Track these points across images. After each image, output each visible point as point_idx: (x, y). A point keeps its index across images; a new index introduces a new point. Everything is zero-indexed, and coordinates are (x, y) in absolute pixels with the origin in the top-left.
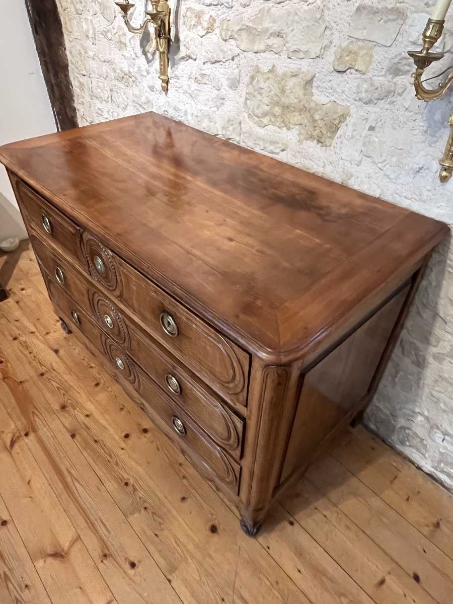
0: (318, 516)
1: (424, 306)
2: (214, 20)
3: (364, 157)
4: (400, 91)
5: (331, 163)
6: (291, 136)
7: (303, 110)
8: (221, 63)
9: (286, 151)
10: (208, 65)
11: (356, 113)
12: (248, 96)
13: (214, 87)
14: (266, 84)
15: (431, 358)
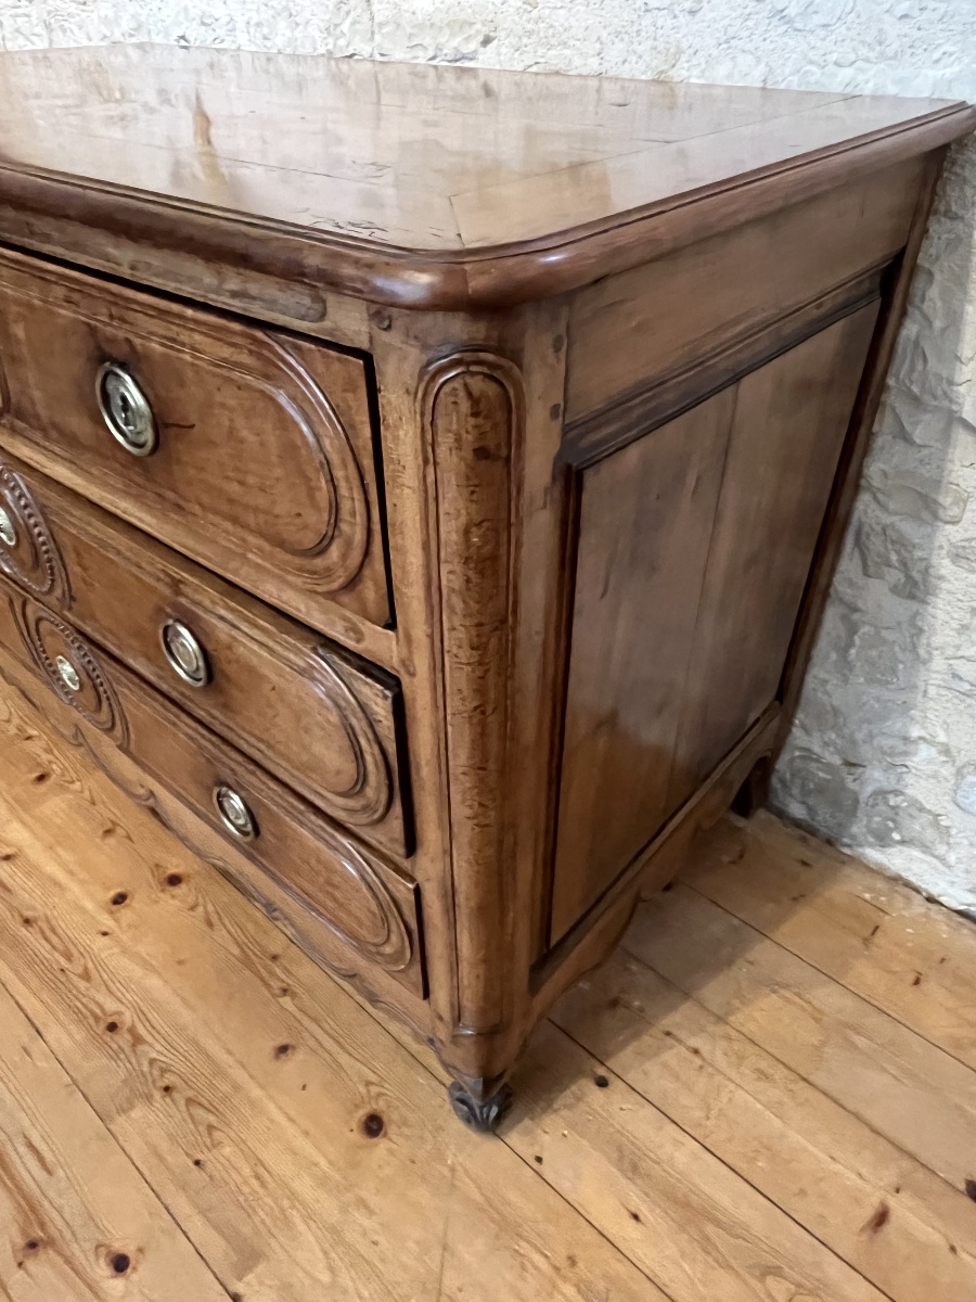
0: (673, 1056)
1: (916, 401)
5: (618, 34)
9: (495, 43)
15: (946, 562)
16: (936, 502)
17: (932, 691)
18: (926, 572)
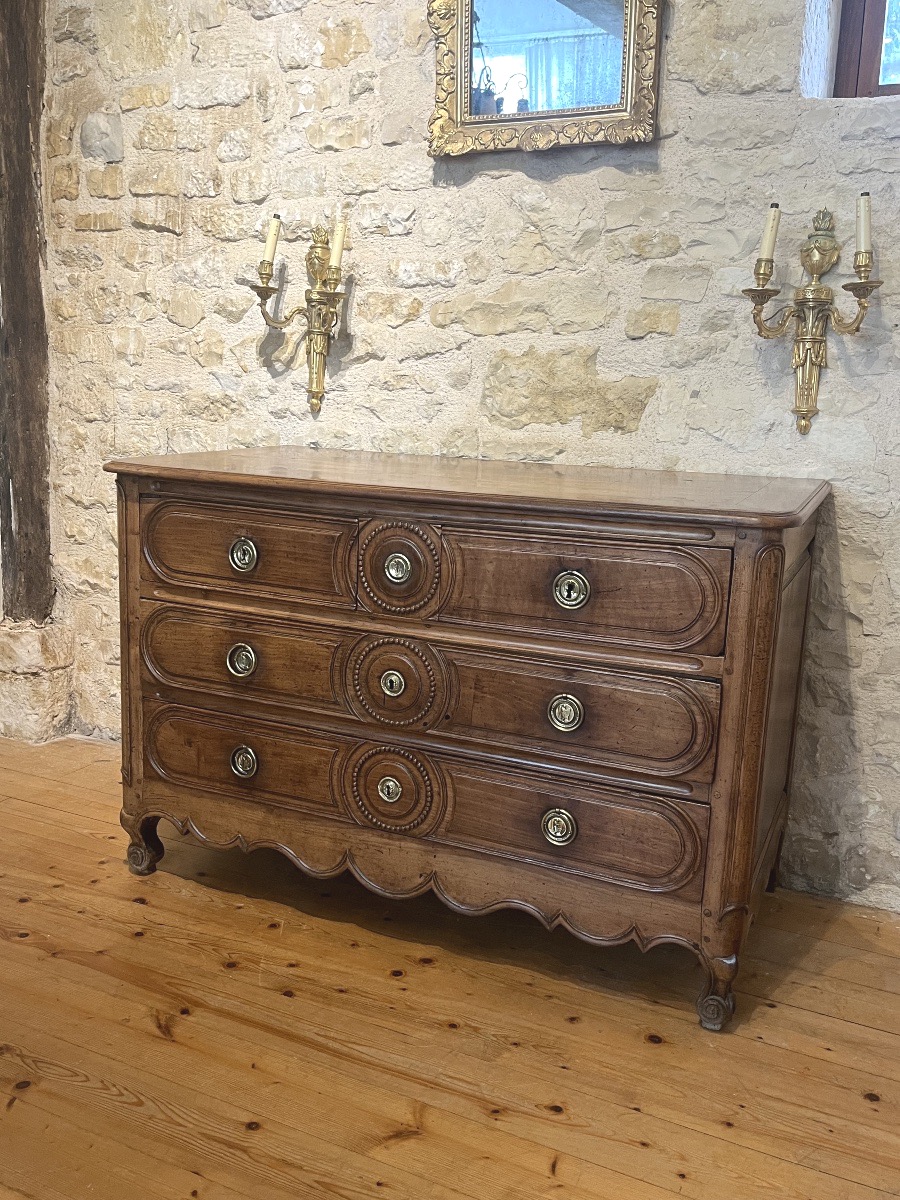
0: (804, 990)
1: (825, 608)
2: (421, 304)
3: (691, 431)
4: (723, 346)
5: (642, 451)
6: (569, 433)
7: (588, 392)
8: (437, 355)
9: (564, 454)
10: (411, 362)
11: (668, 382)
12: (487, 392)
13: (423, 390)
14: (521, 371)
15: (859, 689)
16: (847, 657)
17: (867, 768)
18: (850, 696)
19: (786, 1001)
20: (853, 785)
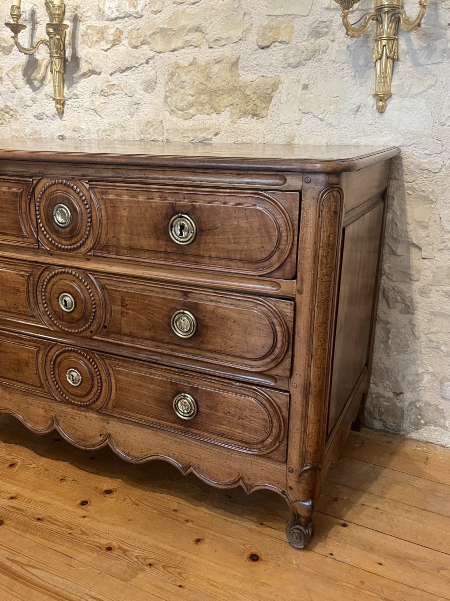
1: (395, 240)
2: (121, 32)
3: (303, 115)
4: (324, 48)
5: (270, 131)
6: (222, 120)
7: (233, 90)
8: (134, 69)
9: (219, 136)
10: (118, 75)
11: (287, 79)
12: (167, 94)
13: (126, 94)
14: (188, 77)
15: (418, 296)
16: (410, 274)
17: (423, 350)
18: (412, 301)
19: (355, 521)
20: (414, 361)
